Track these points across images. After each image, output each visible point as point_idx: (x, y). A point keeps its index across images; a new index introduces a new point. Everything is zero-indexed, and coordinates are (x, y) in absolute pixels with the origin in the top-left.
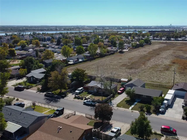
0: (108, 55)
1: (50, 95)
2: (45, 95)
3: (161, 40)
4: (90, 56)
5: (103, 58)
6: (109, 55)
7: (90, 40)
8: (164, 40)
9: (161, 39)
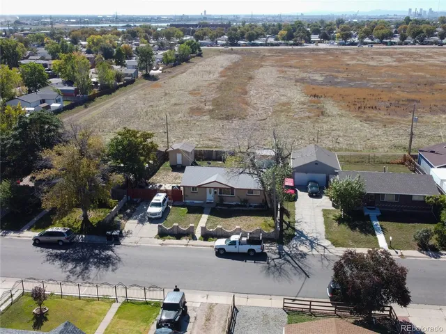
0: (121, 86)
1: (62, 238)
2: (37, 243)
3: (217, 44)
4: (76, 91)
5: (113, 94)
6: (125, 85)
7: (32, 50)
8: (223, 45)
9: (216, 42)
